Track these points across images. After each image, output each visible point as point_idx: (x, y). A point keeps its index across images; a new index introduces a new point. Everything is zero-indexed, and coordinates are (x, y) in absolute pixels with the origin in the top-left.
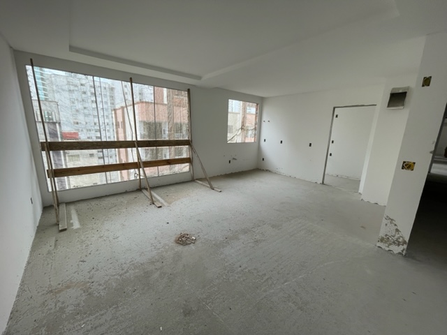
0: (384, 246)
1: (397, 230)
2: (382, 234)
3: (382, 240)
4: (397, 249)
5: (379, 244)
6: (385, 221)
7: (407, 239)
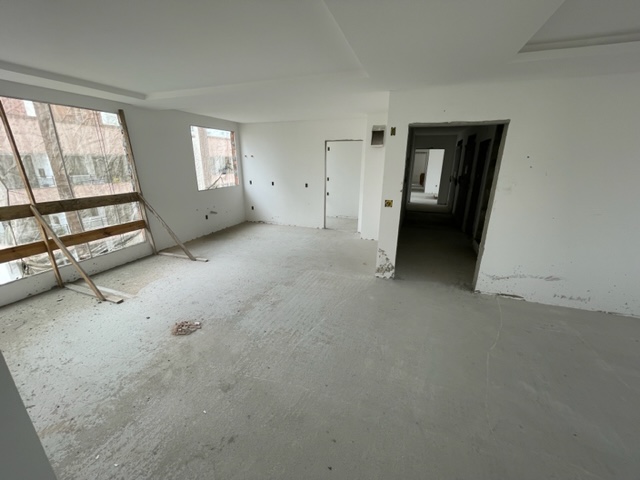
0: (380, 275)
1: (387, 259)
2: (378, 266)
3: (378, 271)
4: (388, 275)
5: (377, 275)
6: (379, 254)
7: (394, 264)
